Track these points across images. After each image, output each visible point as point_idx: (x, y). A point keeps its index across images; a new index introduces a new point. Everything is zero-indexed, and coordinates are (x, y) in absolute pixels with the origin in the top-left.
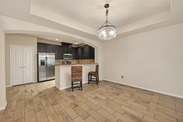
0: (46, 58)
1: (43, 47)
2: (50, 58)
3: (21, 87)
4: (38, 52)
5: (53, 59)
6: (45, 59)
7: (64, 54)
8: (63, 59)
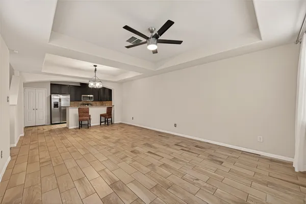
0: (60, 100)
1: (56, 88)
2: (64, 100)
3: (34, 128)
4: (51, 93)
5: (68, 101)
6: (58, 101)
7: (82, 96)
8: (81, 101)
